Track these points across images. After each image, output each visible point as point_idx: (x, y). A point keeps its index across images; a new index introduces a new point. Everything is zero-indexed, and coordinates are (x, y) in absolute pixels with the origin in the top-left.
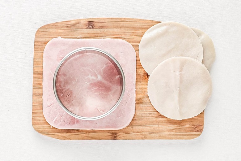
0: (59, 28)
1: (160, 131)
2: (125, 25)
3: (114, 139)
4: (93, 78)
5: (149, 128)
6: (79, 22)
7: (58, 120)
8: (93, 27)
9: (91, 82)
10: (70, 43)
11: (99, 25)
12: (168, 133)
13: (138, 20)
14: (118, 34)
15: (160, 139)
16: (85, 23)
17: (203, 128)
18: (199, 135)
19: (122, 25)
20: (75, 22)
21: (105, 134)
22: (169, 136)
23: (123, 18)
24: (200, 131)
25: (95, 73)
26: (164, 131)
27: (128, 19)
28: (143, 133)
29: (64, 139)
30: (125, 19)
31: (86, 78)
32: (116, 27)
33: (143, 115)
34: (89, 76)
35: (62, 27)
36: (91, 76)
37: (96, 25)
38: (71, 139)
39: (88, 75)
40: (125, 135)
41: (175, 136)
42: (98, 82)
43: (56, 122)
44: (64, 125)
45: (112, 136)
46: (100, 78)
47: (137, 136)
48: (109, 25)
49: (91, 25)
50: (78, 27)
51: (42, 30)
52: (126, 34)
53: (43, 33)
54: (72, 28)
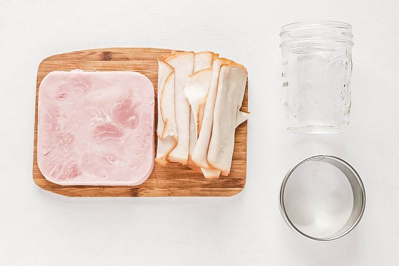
0: (67, 59)
1: (191, 187)
2: (149, 56)
3: (134, 196)
4: (101, 119)
5: (177, 182)
6: (93, 53)
7: (56, 172)
8: (110, 59)
9: (98, 125)
10: (71, 76)
11: (117, 56)
12: (202, 189)
13: (165, 50)
14: (140, 67)
15: (192, 196)
16: (99, 54)
17: (245, 183)
18: (240, 191)
19: (145, 56)
20: (87, 53)
21: (123, 190)
22: (203, 193)
23: (147, 48)
24: (242, 186)
25: (102, 113)
26: (197, 186)
27: (152, 49)
28: (171, 189)
29: (73, 196)
30: (149, 49)
31: (92, 119)
32: (138, 59)
33: (171, 167)
34: (96, 118)
35: (71, 59)
36: (99, 117)
37: (113, 56)
38: (81, 196)
39: (94, 116)
40: (148, 191)
41: (210, 193)
42: (107, 124)
43: (53, 174)
44: (64, 179)
45: (131, 192)
46: (109, 119)
47: (162, 192)
48: (129, 56)
49: (107, 56)
50: (91, 60)
51: (46, 62)
52: (151, 67)
53: (48, 66)
54: (83, 60)
